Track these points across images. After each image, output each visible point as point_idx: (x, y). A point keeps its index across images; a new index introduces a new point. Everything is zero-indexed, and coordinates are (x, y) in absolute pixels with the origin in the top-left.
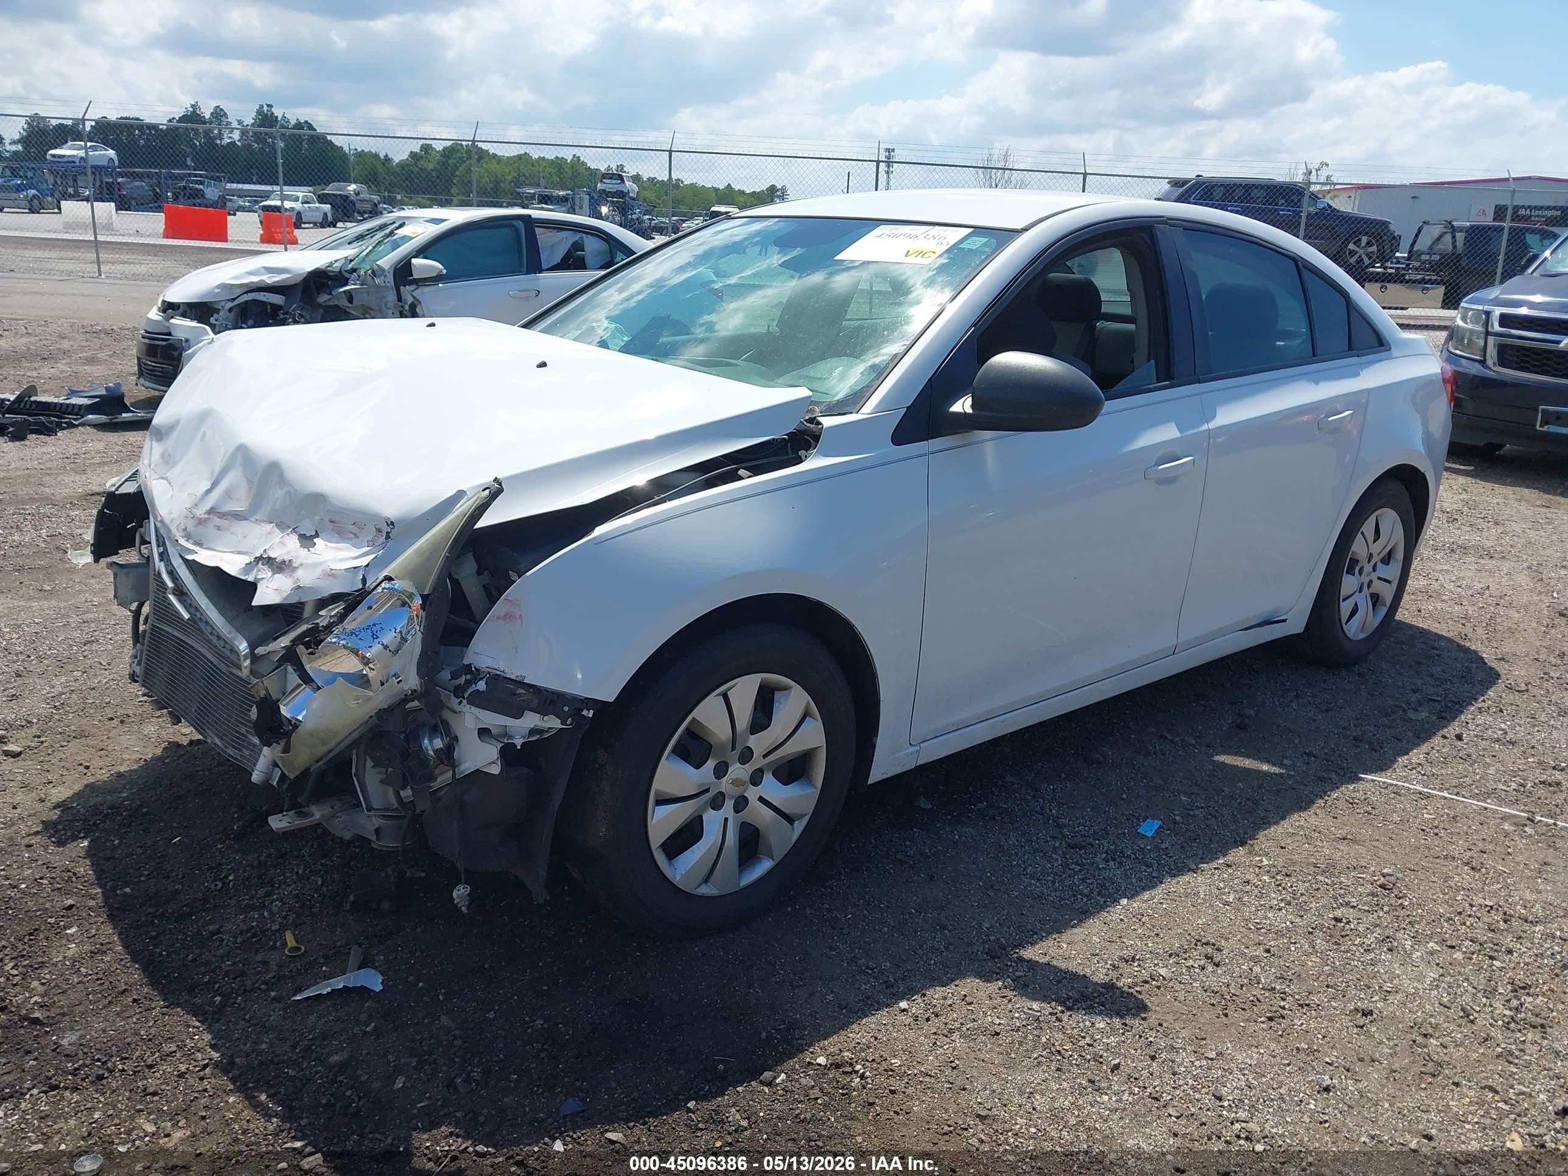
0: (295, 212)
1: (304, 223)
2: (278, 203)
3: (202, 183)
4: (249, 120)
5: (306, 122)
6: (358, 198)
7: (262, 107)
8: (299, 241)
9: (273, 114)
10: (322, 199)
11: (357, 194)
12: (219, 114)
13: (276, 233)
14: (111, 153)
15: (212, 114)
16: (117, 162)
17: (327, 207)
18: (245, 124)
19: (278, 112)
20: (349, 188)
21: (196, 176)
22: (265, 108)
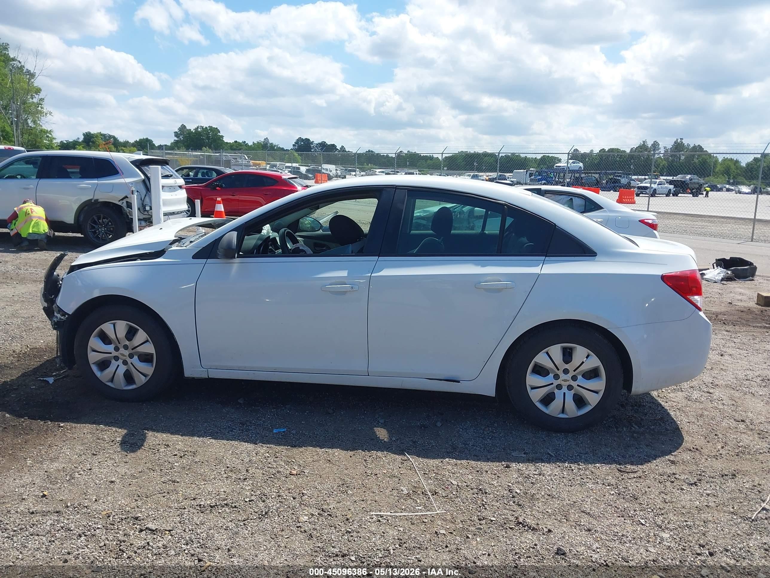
0: (653, 189)
1: (657, 194)
2: (648, 185)
3: (620, 176)
4: (669, 146)
5: (699, 145)
6: (691, 182)
7: (677, 140)
8: (636, 203)
9: (682, 142)
10: (671, 182)
11: (691, 180)
12: (655, 145)
13: (625, 199)
14: (581, 165)
15: (652, 145)
16: (582, 168)
17: (672, 187)
18: (667, 148)
19: (685, 142)
20: (687, 177)
21: (618, 173)
22: (679, 141)
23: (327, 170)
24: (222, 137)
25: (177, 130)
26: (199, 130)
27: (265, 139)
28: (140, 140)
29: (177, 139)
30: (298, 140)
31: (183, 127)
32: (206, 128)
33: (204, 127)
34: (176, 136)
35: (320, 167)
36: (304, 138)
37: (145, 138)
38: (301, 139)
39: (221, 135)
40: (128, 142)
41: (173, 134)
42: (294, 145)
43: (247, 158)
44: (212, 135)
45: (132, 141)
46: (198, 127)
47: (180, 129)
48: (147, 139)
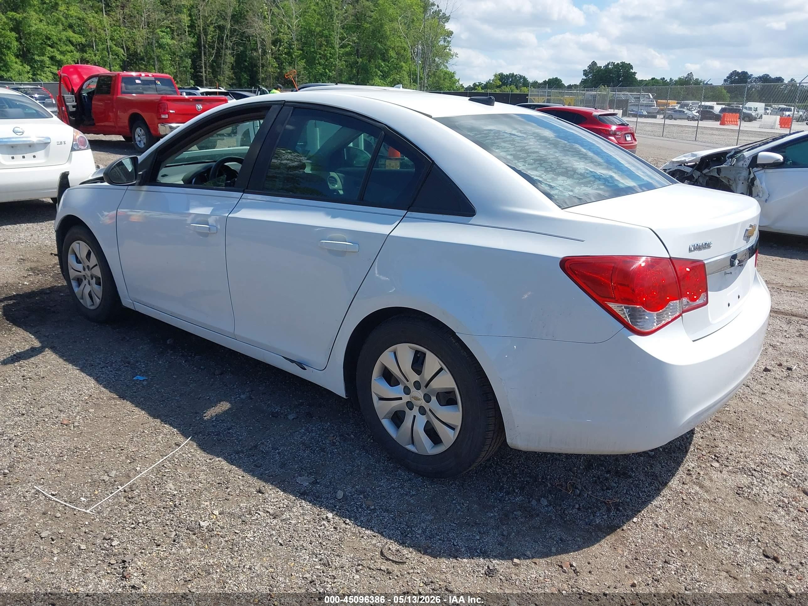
23: (750, 109)
24: (635, 73)
25: (586, 68)
26: (610, 66)
27: (688, 74)
28: (549, 80)
29: (585, 78)
30: (732, 74)
31: (594, 64)
32: (618, 64)
33: (616, 64)
34: (584, 74)
35: (741, 106)
36: (740, 71)
37: (554, 77)
38: (735, 73)
39: (633, 71)
40: (537, 82)
41: (582, 73)
42: (725, 80)
43: (651, 97)
44: (624, 72)
45: (540, 81)
46: (608, 64)
47: (590, 67)
48: (556, 78)
